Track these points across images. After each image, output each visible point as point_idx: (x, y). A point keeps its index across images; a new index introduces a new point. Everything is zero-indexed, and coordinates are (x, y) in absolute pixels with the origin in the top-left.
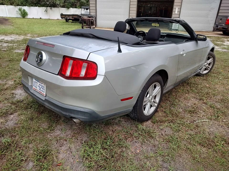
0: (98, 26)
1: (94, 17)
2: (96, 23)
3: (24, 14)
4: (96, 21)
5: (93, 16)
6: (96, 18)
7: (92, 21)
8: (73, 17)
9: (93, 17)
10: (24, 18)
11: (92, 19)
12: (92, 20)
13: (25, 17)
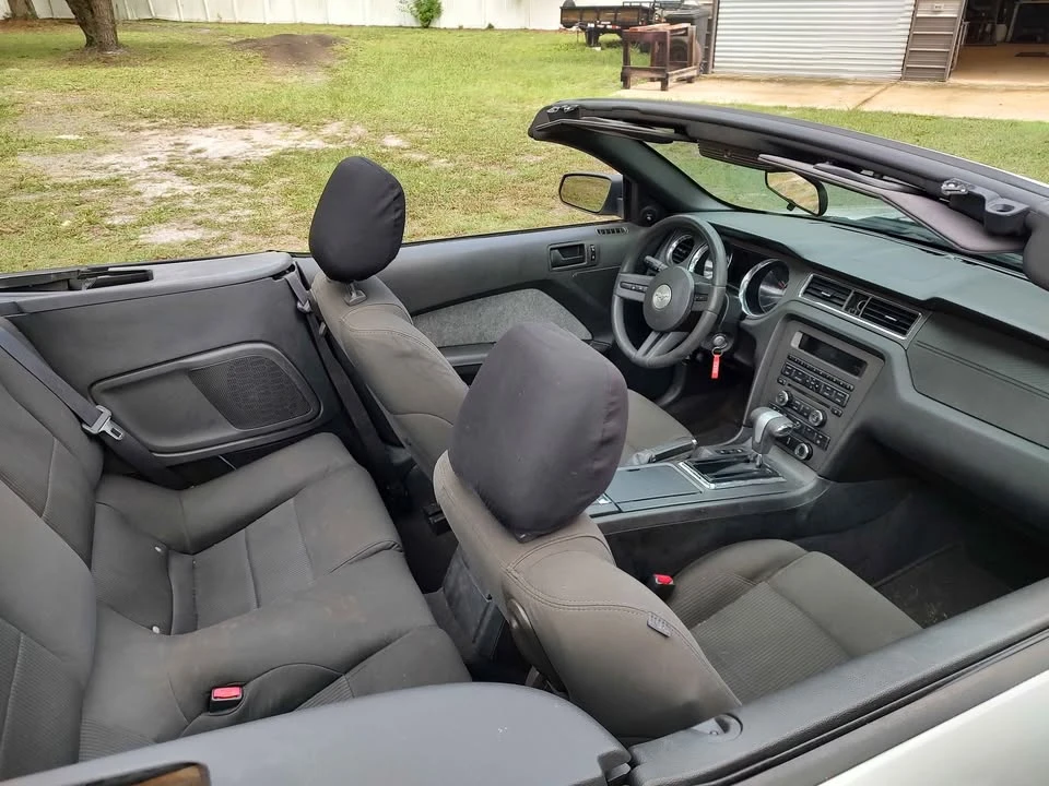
0: (718, 67)
1: (699, 18)
2: (707, 52)
3: (429, 11)
4: (709, 40)
5: (692, 12)
6: (711, 24)
7: (686, 39)
8: (616, 16)
9: (690, 20)
10: (427, 27)
11: (686, 29)
12: (686, 34)
13: (432, 25)
